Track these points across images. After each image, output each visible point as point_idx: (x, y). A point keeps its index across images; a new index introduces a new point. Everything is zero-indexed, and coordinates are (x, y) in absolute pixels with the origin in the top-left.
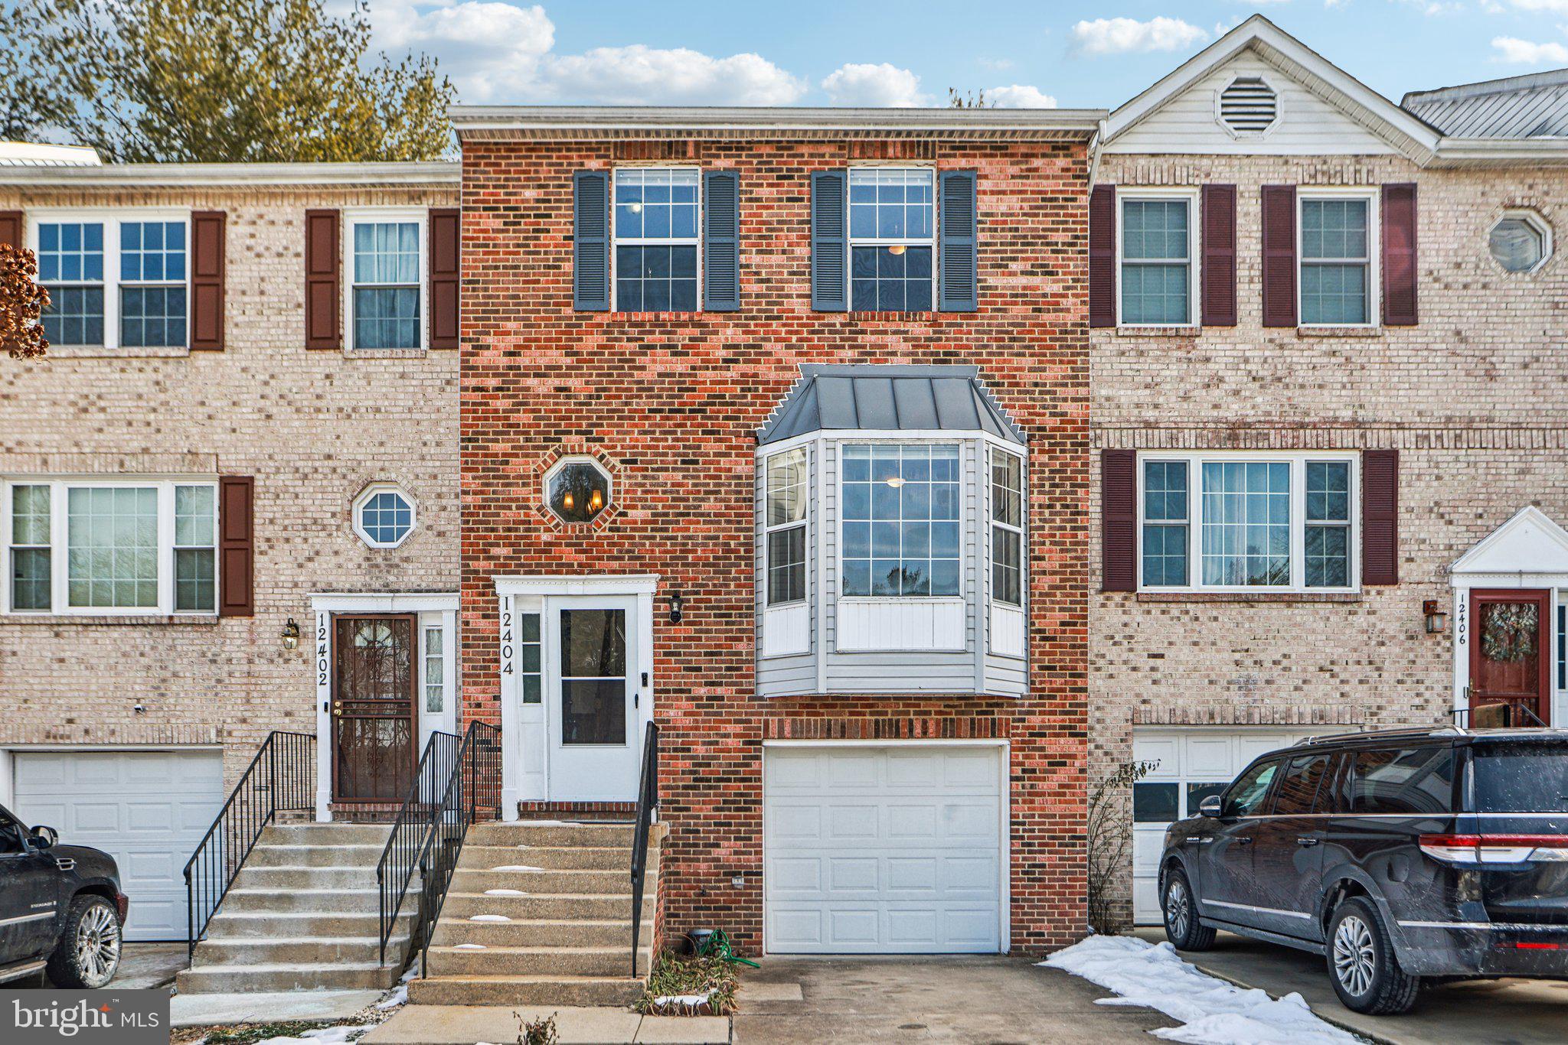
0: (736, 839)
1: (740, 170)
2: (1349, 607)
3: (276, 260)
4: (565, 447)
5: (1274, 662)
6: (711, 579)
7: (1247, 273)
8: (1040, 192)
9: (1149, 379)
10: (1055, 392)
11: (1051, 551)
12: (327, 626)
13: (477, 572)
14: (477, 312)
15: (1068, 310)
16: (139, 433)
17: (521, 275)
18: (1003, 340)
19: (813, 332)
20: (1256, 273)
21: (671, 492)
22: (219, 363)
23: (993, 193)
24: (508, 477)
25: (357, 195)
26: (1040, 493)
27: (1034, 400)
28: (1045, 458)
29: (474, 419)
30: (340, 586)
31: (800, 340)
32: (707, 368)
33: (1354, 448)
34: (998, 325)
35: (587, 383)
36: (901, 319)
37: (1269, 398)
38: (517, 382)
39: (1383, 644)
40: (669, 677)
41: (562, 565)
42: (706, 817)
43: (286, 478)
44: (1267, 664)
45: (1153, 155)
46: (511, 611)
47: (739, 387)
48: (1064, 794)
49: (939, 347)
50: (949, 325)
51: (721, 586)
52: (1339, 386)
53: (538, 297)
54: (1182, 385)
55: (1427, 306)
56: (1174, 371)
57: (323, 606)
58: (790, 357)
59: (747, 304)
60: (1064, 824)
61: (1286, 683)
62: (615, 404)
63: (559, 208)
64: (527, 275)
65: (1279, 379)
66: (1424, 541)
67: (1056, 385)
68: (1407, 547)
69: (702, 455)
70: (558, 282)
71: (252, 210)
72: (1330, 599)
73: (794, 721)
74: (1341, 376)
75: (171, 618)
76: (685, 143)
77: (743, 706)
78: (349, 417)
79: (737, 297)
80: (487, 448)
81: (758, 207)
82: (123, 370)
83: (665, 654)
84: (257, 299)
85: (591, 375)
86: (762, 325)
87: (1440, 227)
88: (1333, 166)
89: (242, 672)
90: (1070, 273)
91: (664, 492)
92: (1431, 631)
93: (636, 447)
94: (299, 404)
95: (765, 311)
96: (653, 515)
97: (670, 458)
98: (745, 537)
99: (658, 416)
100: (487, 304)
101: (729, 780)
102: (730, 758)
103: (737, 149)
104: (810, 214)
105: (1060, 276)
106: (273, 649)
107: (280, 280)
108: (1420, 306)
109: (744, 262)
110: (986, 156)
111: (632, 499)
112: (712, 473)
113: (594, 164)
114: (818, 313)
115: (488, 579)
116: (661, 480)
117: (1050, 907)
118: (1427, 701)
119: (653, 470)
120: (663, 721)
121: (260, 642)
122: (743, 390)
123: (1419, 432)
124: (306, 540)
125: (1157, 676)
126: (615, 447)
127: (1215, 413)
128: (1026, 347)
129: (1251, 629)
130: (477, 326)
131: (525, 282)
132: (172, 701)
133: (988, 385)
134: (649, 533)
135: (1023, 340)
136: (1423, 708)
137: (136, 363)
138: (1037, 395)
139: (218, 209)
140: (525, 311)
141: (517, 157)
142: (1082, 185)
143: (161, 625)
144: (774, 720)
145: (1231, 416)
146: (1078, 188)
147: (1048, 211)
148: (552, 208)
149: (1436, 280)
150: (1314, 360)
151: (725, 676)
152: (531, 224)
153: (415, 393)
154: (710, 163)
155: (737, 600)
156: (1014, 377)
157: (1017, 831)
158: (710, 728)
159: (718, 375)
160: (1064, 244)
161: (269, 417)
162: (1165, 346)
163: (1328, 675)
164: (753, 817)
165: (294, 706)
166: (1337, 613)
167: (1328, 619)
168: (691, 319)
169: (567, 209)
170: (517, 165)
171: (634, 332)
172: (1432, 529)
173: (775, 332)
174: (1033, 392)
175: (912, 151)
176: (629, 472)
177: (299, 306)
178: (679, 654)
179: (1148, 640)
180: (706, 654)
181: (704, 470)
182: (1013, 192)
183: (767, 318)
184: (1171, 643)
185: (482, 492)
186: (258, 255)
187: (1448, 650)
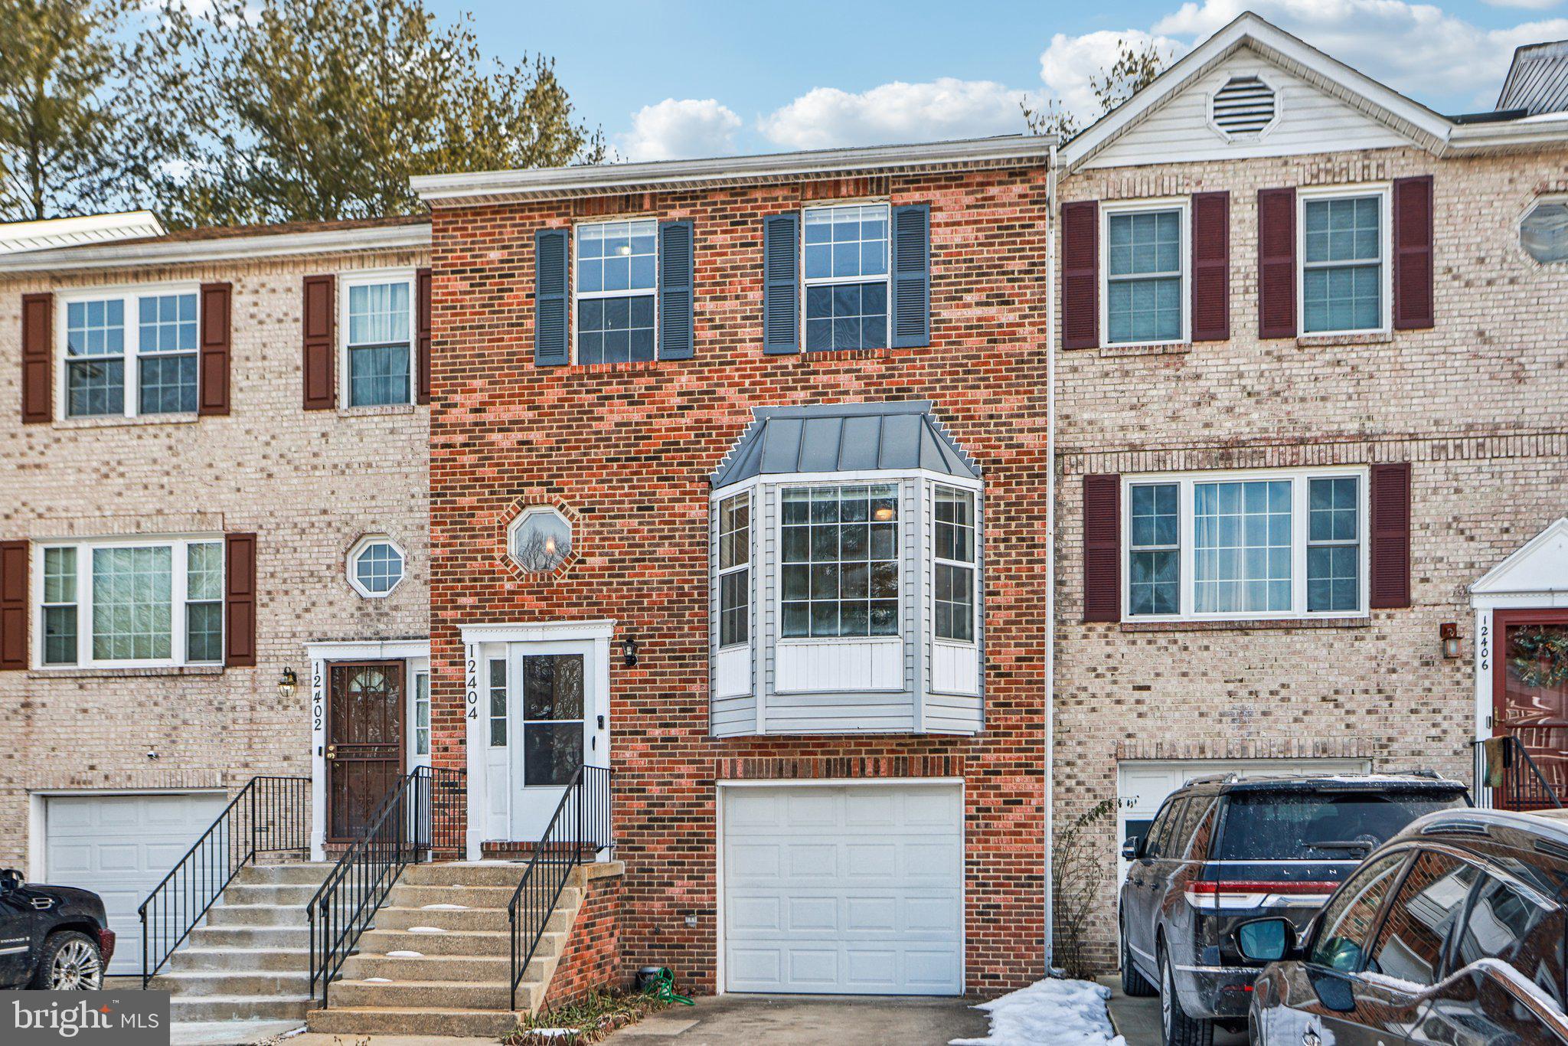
0: (689, 878)
1: (694, 219)
2: (1356, 632)
3: (277, 326)
4: (527, 498)
5: (1272, 693)
6: (666, 622)
7: (1242, 283)
8: (996, 221)
9: (1135, 400)
10: (1011, 424)
11: (1006, 586)
12: (322, 673)
13: (444, 621)
14: (445, 372)
15: (1024, 340)
16: (153, 495)
17: (487, 334)
18: (957, 373)
19: (766, 375)
20: (1252, 282)
21: (627, 539)
22: (225, 427)
23: (947, 224)
24: (473, 529)
25: (351, 259)
26: (994, 526)
27: (988, 432)
28: (1001, 491)
29: (442, 474)
30: (334, 635)
31: (753, 384)
32: (662, 416)
33: (1361, 463)
34: (953, 359)
35: (548, 435)
36: (853, 358)
37: (1265, 414)
38: (482, 438)
39: (1394, 671)
40: (625, 719)
41: (525, 613)
42: (660, 857)
43: (286, 533)
44: (1264, 694)
45: (1139, 166)
46: (476, 658)
47: (693, 433)
48: (1020, 834)
49: (892, 383)
50: (901, 361)
51: (675, 629)
52: (1344, 397)
53: (502, 354)
54: (1170, 405)
55: (1446, 307)
56: (1161, 390)
57: (319, 655)
58: (743, 401)
59: (701, 350)
60: (1020, 863)
61: (1284, 715)
62: (574, 455)
63: (522, 268)
64: (492, 333)
65: (1277, 394)
66: (1441, 560)
67: (1012, 416)
68: (1421, 567)
69: (656, 501)
70: (520, 339)
71: (255, 280)
72: (1332, 625)
73: (746, 761)
74: (1347, 387)
75: (181, 669)
76: (642, 196)
77: (696, 747)
78: (343, 473)
79: (691, 344)
80: (454, 502)
81: (712, 255)
82: (140, 437)
83: (622, 697)
84: (260, 364)
85: (551, 428)
86: (716, 371)
87: (1460, 220)
88: (1338, 163)
89: (245, 719)
90: (1027, 302)
91: (621, 539)
92: (1448, 658)
93: (594, 496)
94: (297, 463)
95: (719, 357)
96: (611, 561)
97: (626, 506)
98: (699, 581)
99: (615, 464)
100: (454, 364)
101: (682, 820)
102: (684, 798)
103: (692, 198)
104: (762, 259)
105: (1017, 305)
106: (272, 696)
107: (280, 345)
108: (1436, 307)
109: (698, 309)
110: (940, 187)
111: (590, 547)
112: (667, 518)
113: (555, 223)
114: (771, 356)
115: (455, 628)
116: (618, 527)
117: (1005, 949)
118: (1445, 732)
119: (611, 517)
120: (619, 763)
121: (261, 690)
122: (697, 436)
123: (1436, 442)
124: (303, 592)
125: (1143, 708)
126: (574, 497)
127: (1206, 432)
128: (981, 379)
129: (1245, 658)
130: (445, 385)
131: (490, 341)
132: (182, 747)
133: (941, 419)
134: (606, 579)
135: (978, 372)
136: (1440, 739)
137: (151, 430)
138: (992, 428)
139: (225, 280)
140: (490, 369)
141: (482, 221)
142: (1039, 210)
143: (172, 675)
144: (726, 761)
145: (1224, 435)
146: (1036, 214)
147: (1005, 239)
148: (515, 268)
149: (1455, 278)
150: (1316, 371)
151: (679, 718)
152: (496, 284)
153: (403, 447)
154: (665, 214)
155: (690, 643)
156: (969, 410)
157: (971, 871)
158: (664, 769)
159: (672, 422)
160: (1020, 272)
161: (270, 476)
162: (1152, 365)
163: (1331, 705)
164: (705, 857)
165: (292, 751)
166: (1342, 639)
167: (1332, 645)
168: (647, 369)
169: (529, 267)
170: (482, 228)
171: (593, 384)
172: (1450, 546)
173: (728, 377)
174: (988, 425)
175: (865, 188)
176: (587, 521)
177: (297, 368)
178: (634, 697)
179: (1133, 672)
180: (661, 696)
181: (659, 516)
182: (967, 223)
183: (721, 364)
184: (1158, 675)
185: (450, 545)
186: (261, 322)
187: (1470, 676)
